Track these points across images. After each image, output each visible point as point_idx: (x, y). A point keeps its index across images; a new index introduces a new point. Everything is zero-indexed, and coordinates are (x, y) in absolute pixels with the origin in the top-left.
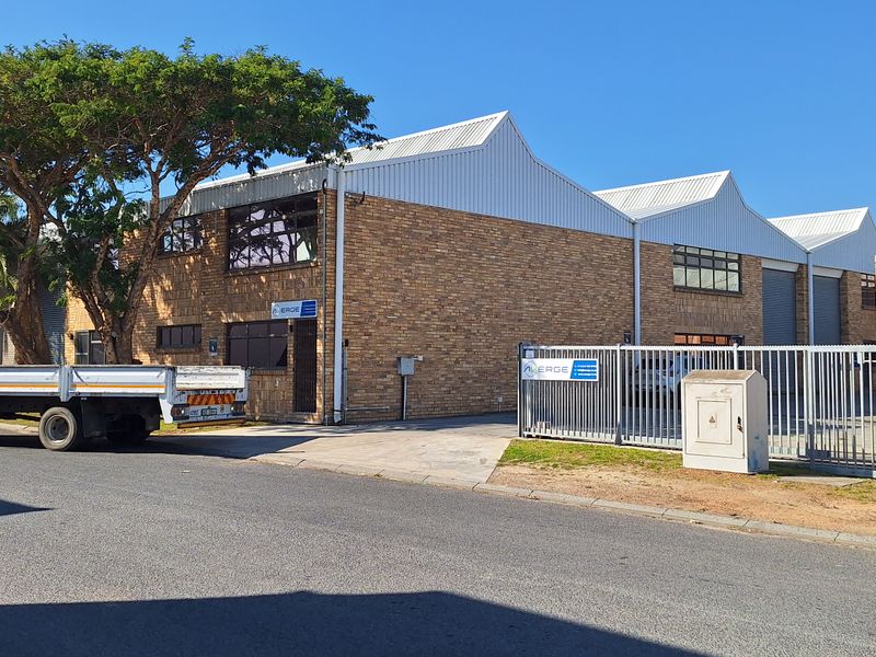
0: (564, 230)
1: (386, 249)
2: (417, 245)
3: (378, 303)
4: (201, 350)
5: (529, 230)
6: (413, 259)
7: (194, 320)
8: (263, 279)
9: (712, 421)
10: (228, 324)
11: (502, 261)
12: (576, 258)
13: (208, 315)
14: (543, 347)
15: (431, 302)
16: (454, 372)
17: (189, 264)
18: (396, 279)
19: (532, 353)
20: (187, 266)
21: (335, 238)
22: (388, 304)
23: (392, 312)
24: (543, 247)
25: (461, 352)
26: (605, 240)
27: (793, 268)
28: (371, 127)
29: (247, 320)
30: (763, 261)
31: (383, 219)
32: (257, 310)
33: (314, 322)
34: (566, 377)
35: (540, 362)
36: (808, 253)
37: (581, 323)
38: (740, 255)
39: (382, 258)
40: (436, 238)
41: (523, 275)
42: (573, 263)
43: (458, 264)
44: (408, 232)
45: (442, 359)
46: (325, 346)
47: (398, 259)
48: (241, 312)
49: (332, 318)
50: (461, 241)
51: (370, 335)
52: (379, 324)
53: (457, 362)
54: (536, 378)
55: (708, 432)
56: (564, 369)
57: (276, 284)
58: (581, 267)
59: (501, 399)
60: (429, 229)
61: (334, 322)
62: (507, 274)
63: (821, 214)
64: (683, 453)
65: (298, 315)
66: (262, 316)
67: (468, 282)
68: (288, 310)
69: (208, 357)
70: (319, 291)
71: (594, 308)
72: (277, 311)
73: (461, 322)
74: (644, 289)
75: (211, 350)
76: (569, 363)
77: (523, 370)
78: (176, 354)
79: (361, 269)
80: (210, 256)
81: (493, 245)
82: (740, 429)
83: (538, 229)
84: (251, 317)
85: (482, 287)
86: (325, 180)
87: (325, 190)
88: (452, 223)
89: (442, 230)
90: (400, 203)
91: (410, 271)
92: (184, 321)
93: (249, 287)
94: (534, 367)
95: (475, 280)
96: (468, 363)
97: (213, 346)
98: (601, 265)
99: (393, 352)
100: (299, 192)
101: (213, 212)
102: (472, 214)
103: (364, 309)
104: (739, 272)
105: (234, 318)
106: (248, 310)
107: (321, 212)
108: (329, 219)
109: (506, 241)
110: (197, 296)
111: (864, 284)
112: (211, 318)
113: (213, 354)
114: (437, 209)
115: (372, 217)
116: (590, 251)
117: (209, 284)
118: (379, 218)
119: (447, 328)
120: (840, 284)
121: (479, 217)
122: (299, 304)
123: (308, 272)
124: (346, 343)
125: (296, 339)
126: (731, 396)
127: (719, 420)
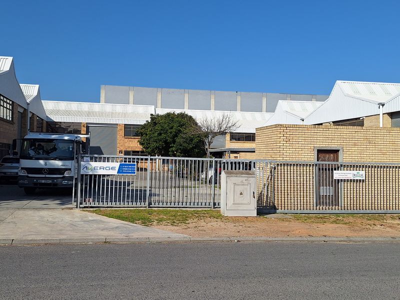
9: (241, 194)
14: (96, 156)
19: (89, 159)
27: (22, 111)
30: (18, 107)
36: (28, 104)
38: (13, 102)
55: (239, 199)
82: (254, 197)
120: (30, 120)
126: (250, 182)
127: (244, 193)
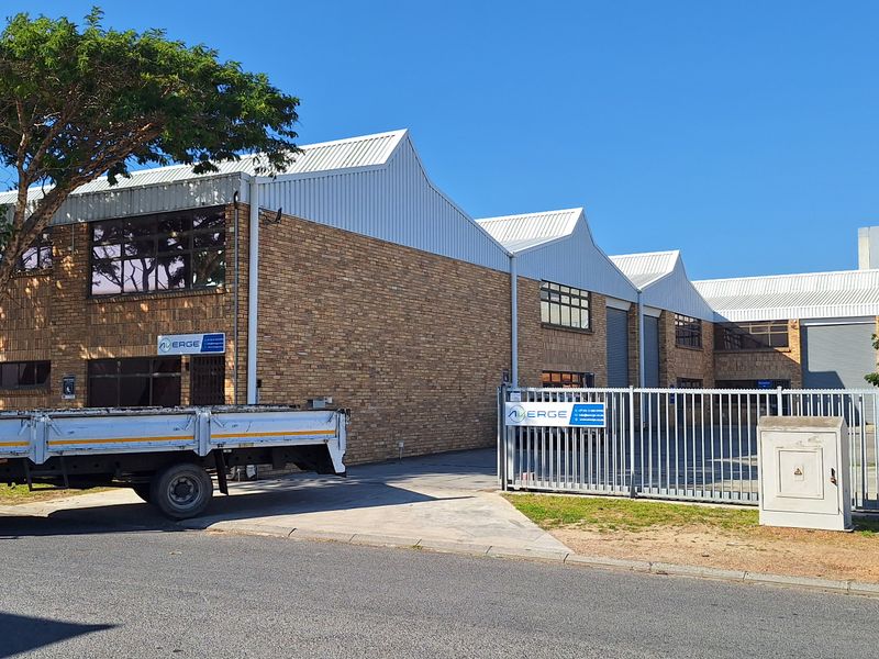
0: (455, 262)
1: (297, 276)
2: (326, 272)
3: (289, 337)
4: (50, 392)
5: (426, 259)
6: (322, 288)
7: (38, 356)
8: (144, 307)
9: (798, 473)
10: (90, 362)
11: (402, 292)
12: (464, 291)
13: (60, 350)
14: (532, 389)
15: (338, 337)
16: (360, 416)
17: (31, 287)
18: (307, 311)
19: (519, 396)
20: (28, 290)
21: (248, 260)
22: (299, 338)
23: (304, 347)
24: (437, 278)
25: (366, 393)
26: (487, 273)
27: (626, 307)
28: (292, 134)
29: (119, 355)
30: (607, 300)
31: (294, 241)
32: (135, 344)
33: (222, 359)
34: (565, 423)
35: (528, 406)
36: (639, 292)
37: (469, 361)
38: (590, 293)
39: (294, 285)
40: (343, 264)
41: (420, 308)
42: (463, 297)
43: (364, 295)
44: (318, 257)
45: (349, 401)
46: (236, 387)
47: (308, 288)
48: (110, 346)
49: (243, 355)
50: (367, 269)
51: (282, 374)
52: (291, 362)
53: (363, 404)
54: (523, 424)
55: (793, 486)
56: (561, 414)
57: (164, 313)
58: (469, 301)
59: (402, 445)
60: (337, 255)
61: (246, 359)
62: (407, 307)
63: (634, 255)
64: (760, 508)
65: (197, 350)
66: (143, 352)
67: (373, 315)
68: (183, 344)
69: (60, 400)
70: (228, 323)
71: (480, 345)
72: (166, 346)
73: (366, 360)
74: (520, 325)
75: (65, 392)
76: (568, 407)
77: (507, 414)
78: (10, 396)
79: (273, 299)
80: (64, 278)
81: (394, 274)
82: (834, 482)
83: (433, 258)
84: (126, 352)
85: (385, 321)
86: (236, 193)
87: (236, 204)
88: (359, 249)
89: (349, 257)
90: (310, 224)
91: (320, 301)
92: (23, 356)
93: (122, 315)
94: (521, 412)
95: (379, 313)
96: (374, 405)
97: (69, 387)
98: (485, 299)
99: (303, 393)
100: (198, 206)
101: (69, 225)
102: (375, 240)
103: (276, 344)
104: (589, 309)
105: (100, 353)
106: (122, 343)
107: (232, 230)
108: (241, 238)
109: (406, 271)
110: (44, 326)
111: (676, 323)
112: (65, 353)
113: (67, 397)
114: (345, 233)
115: (283, 238)
116: (476, 285)
117: (63, 312)
118: (291, 240)
119: (353, 366)
120: (659, 323)
121: (381, 243)
122: (200, 338)
123: (212, 300)
124: (259, 383)
125: (193, 378)
126: (822, 446)
127: (807, 472)
